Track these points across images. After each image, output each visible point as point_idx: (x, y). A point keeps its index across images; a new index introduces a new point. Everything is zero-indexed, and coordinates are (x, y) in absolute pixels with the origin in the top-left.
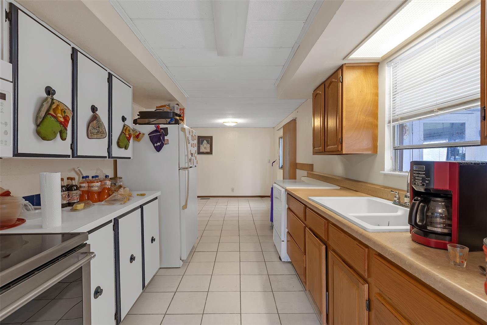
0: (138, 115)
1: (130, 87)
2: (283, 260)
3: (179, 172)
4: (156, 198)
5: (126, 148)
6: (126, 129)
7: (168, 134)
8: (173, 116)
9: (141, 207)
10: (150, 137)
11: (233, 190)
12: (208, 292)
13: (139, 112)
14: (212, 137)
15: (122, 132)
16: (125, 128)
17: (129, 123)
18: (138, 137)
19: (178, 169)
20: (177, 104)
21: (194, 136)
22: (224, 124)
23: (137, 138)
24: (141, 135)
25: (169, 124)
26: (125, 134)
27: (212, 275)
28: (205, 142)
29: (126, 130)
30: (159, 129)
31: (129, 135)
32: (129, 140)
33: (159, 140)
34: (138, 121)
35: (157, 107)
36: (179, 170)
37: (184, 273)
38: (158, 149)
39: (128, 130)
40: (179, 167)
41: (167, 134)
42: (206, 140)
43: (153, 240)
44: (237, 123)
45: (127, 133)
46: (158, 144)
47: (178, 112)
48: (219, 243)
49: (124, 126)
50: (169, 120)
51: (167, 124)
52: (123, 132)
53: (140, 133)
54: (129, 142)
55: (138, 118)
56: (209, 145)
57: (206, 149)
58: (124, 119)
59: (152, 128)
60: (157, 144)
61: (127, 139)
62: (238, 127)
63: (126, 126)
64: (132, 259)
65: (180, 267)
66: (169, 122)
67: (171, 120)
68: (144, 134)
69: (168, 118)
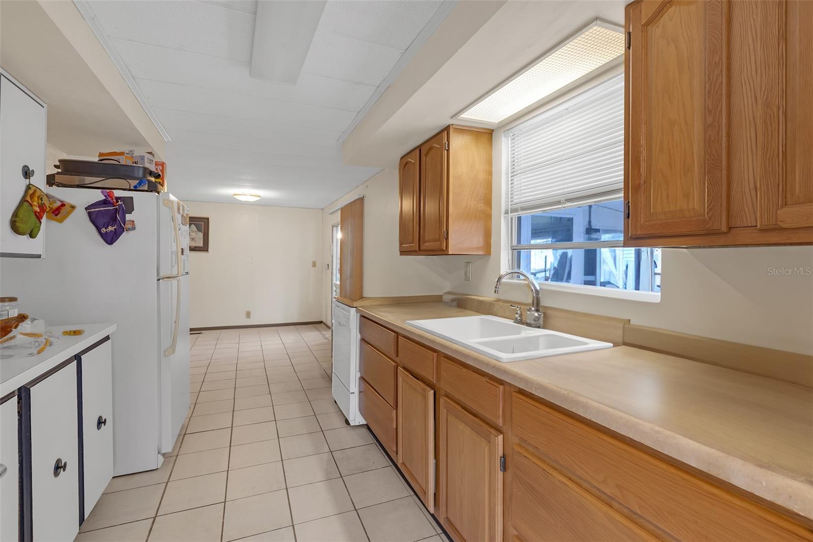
0: (56, 166)
1: (43, 107)
2: (352, 423)
3: (158, 284)
4: (107, 338)
5: (32, 235)
6: (34, 194)
7: (133, 210)
8: (144, 176)
9: (78, 358)
10: (90, 214)
11: (248, 315)
12: (225, 502)
13: (60, 161)
14: (206, 220)
15: (23, 200)
16: (31, 192)
17: (39, 181)
18: (59, 211)
19: (156, 278)
20: (150, 153)
21: (185, 216)
22: (236, 197)
23: (56, 215)
24: (63, 210)
25: (136, 189)
26: (31, 205)
27: (228, 471)
28: (193, 228)
29: (32, 196)
30: (112, 199)
31: (39, 207)
32: (39, 218)
33: (114, 220)
34: (58, 179)
35: (101, 155)
36: (159, 280)
37: (169, 478)
38: (110, 238)
39: (38, 198)
40: (158, 274)
41: (131, 210)
42: (194, 224)
43: (101, 422)
44: (260, 197)
45: (35, 203)
46: (110, 228)
47: (153, 168)
48: (234, 410)
49: (28, 187)
50: (134, 183)
51: (130, 190)
52: (27, 201)
53: (63, 205)
54: (41, 222)
55: (58, 173)
56: (201, 235)
57: (195, 241)
58: (27, 173)
59: (97, 196)
61: (36, 215)
62: (262, 205)
63: (33, 189)
64: (59, 467)
65: (157, 469)
66: (135, 187)
67: (140, 184)
68: (73, 207)
69: (134, 178)
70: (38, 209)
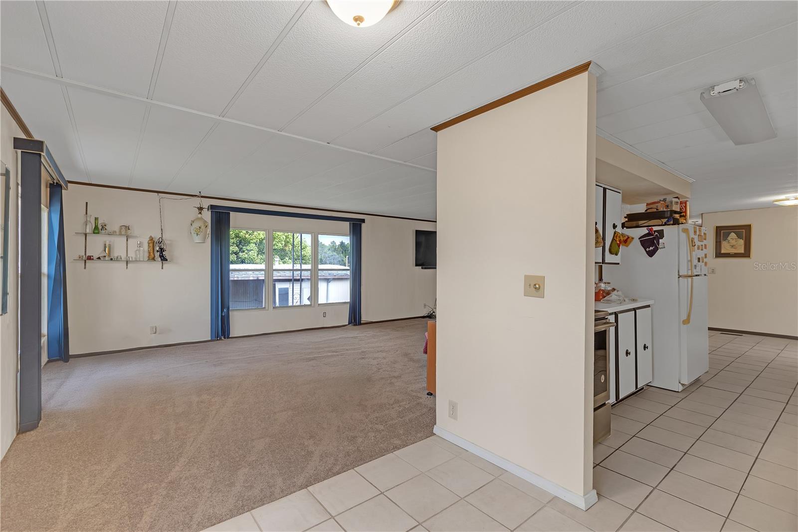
0: (625, 218)
1: (620, 194)
3: (678, 280)
4: (648, 306)
5: (616, 255)
6: (617, 236)
7: (664, 236)
8: (671, 215)
9: (635, 310)
10: (641, 241)
13: (627, 215)
15: (614, 239)
17: (619, 228)
18: (627, 241)
19: (677, 276)
20: (677, 197)
21: (703, 234)
22: (776, 203)
24: (629, 240)
25: (665, 224)
26: (616, 240)
28: (733, 235)
30: (652, 232)
32: (619, 246)
33: (652, 244)
34: (627, 225)
35: (648, 204)
36: (679, 278)
37: (685, 398)
38: (651, 254)
39: (619, 237)
40: (679, 275)
41: (662, 237)
42: (734, 232)
43: (646, 347)
45: (618, 240)
46: (651, 248)
47: (676, 208)
49: (615, 233)
50: (665, 220)
51: (661, 225)
53: (628, 238)
54: (619, 248)
55: (626, 222)
57: (735, 248)
58: (615, 226)
59: (644, 231)
60: (649, 248)
63: (617, 233)
64: (628, 353)
65: (678, 392)
66: (665, 223)
67: (668, 221)
68: (633, 238)
69: (664, 218)
70: (618, 242)
